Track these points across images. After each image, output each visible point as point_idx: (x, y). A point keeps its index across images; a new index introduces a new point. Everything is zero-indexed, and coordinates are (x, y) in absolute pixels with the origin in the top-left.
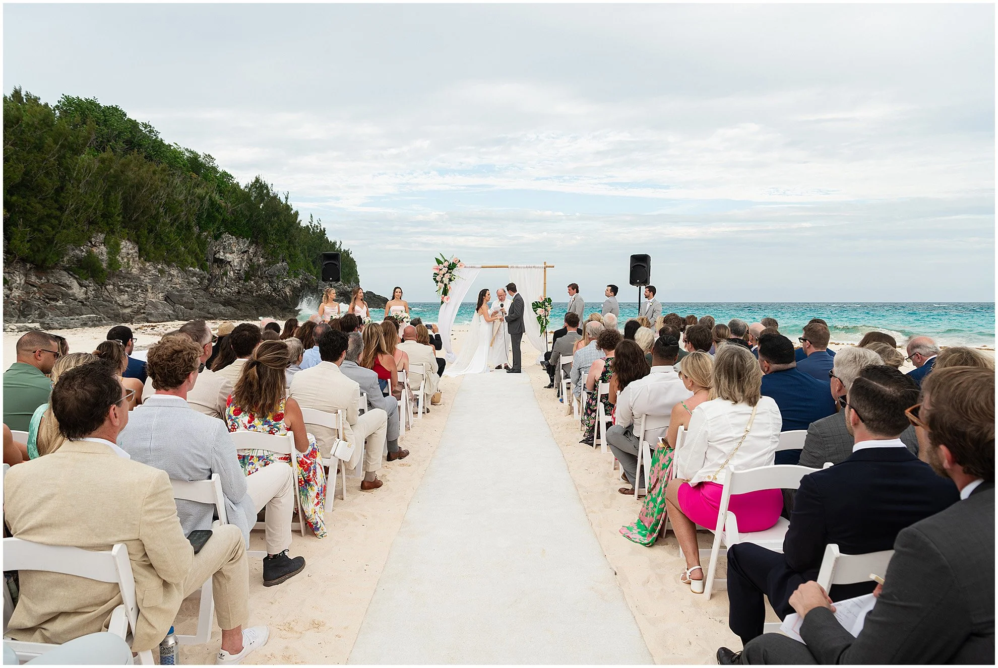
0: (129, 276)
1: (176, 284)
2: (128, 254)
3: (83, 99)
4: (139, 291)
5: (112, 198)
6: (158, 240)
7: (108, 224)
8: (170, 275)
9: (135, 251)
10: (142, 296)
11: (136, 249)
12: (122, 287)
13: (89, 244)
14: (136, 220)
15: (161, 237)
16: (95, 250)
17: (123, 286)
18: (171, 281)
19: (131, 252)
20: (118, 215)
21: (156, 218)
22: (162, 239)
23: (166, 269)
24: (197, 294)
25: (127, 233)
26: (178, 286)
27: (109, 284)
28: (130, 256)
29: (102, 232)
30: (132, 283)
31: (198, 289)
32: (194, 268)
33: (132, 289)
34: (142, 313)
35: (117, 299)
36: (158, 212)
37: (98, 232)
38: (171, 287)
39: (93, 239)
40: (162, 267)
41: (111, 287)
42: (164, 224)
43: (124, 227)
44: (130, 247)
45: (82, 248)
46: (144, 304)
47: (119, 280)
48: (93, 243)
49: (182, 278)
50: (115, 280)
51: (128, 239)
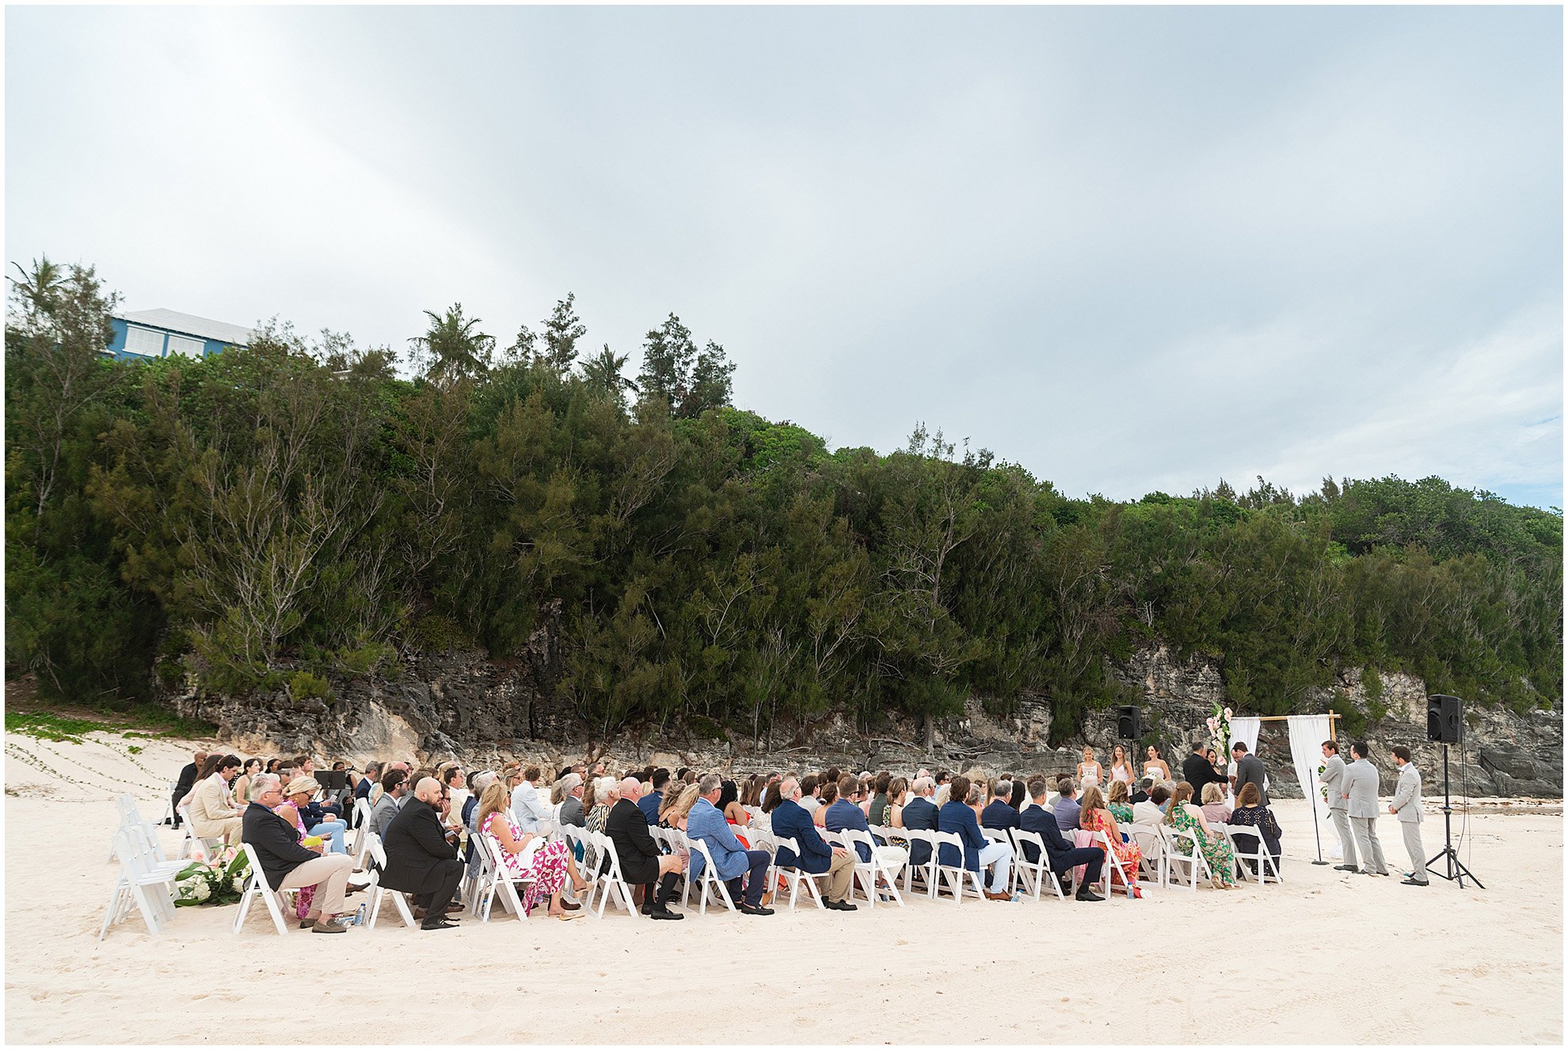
0: (1404, 726)
1: (1507, 737)
2: (1405, 694)
3: (1380, 480)
4: (1420, 748)
5: (1369, 617)
6: (1465, 670)
7: (1367, 653)
8: (1490, 723)
9: (1415, 689)
10: (1427, 756)
11: (1421, 686)
12: (1390, 743)
13: (1342, 683)
14: (1416, 644)
15: (1470, 666)
16: (1350, 690)
17: (1392, 740)
18: (1493, 732)
19: (1409, 690)
20: (1381, 640)
21: (1458, 637)
22: (1471, 668)
23: (1482, 711)
24: (1551, 753)
25: (1401, 664)
26: (1511, 740)
27: (1371, 739)
28: (1408, 696)
29: (1358, 665)
30: (1407, 737)
31: (1554, 745)
32: (1546, 710)
33: (1408, 745)
34: (1428, 783)
35: (1386, 760)
36: (1461, 628)
37: (1351, 666)
38: (1497, 742)
39: (1346, 675)
40: (1474, 710)
41: (1374, 742)
42: (1472, 645)
43: (1397, 656)
44: (1407, 684)
45: (1330, 689)
46: (1430, 769)
47: (1387, 732)
48: (1347, 681)
49: (1517, 728)
50: (1379, 732)
51: (1405, 673)
